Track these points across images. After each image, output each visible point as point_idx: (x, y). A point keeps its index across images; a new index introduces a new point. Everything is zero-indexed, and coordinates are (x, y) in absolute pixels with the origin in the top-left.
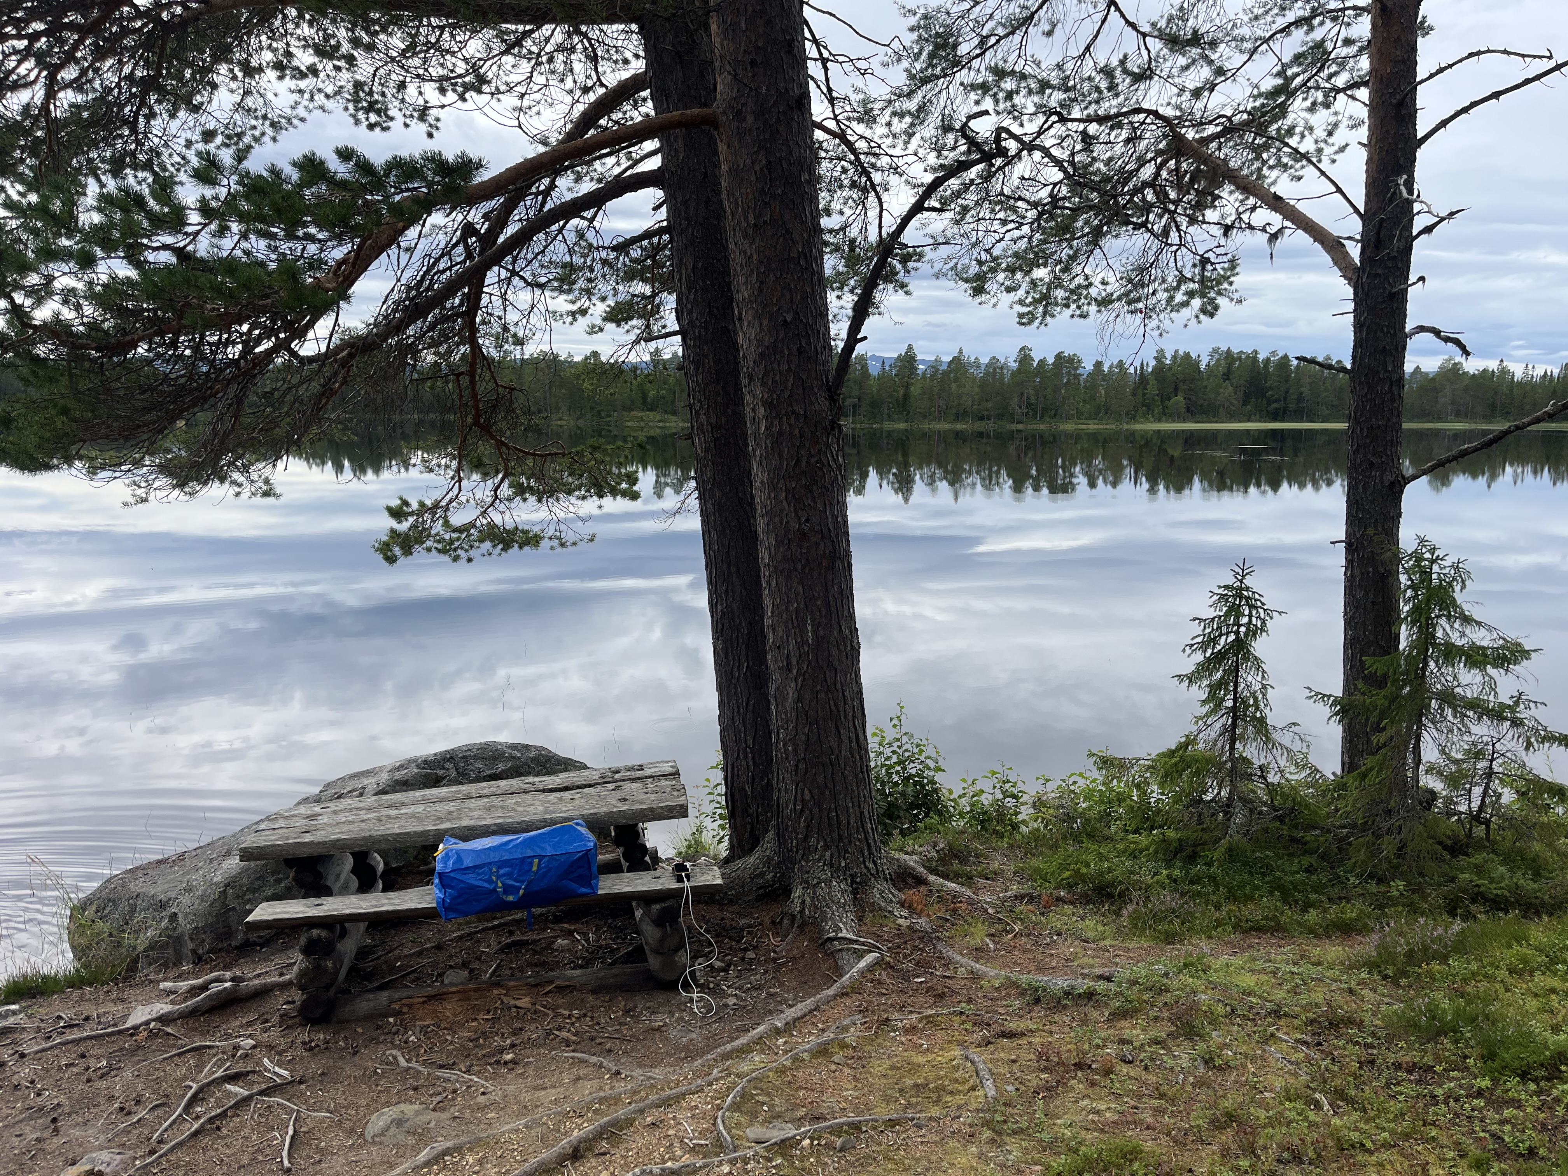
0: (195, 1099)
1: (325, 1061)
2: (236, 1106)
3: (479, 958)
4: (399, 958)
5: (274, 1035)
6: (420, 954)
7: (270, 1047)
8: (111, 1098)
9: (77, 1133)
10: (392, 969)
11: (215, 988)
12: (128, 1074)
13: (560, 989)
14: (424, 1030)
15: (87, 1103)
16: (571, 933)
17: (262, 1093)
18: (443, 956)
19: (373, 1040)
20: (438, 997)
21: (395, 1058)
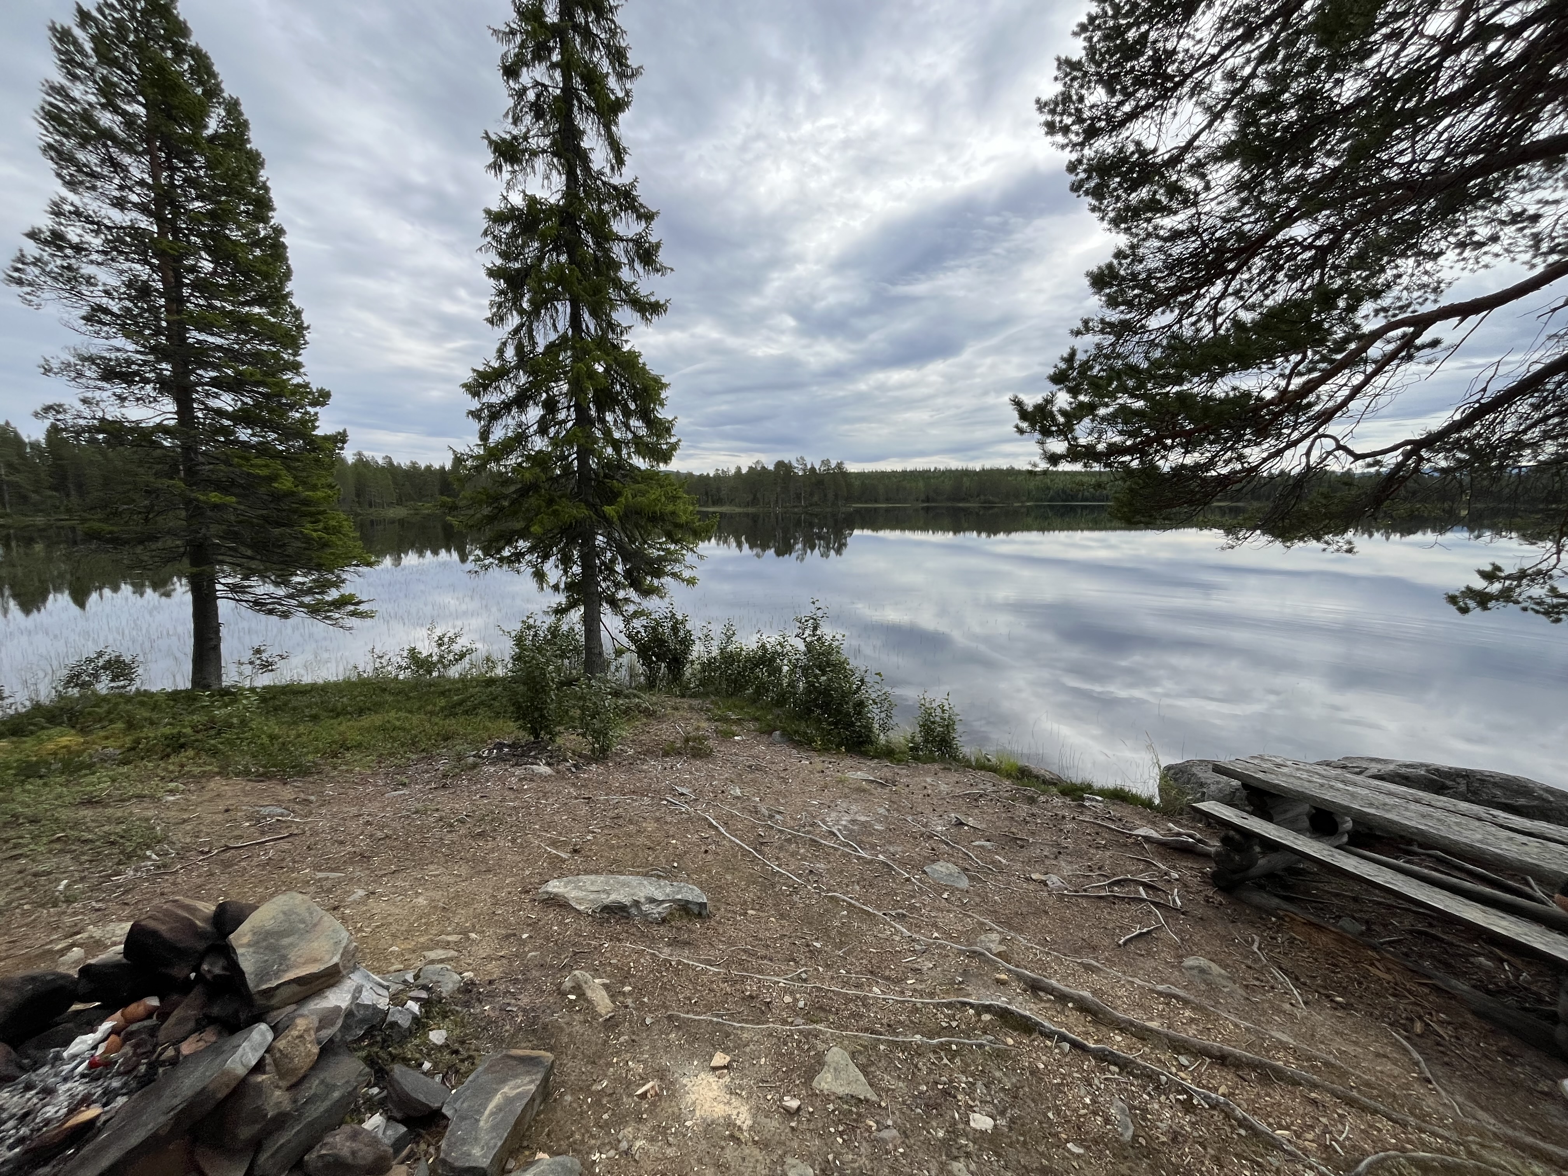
0: (1117, 883)
1: (1210, 913)
2: (1133, 899)
3: (1385, 926)
4: (1317, 889)
5: (1194, 882)
6: (1337, 895)
7: (1185, 885)
8: (1091, 859)
9: (1063, 864)
10: (1307, 893)
11: (1184, 838)
12: (1108, 853)
13: (1436, 989)
14: (1292, 941)
15: (1079, 854)
16: (1502, 961)
17: (1153, 903)
18: (1353, 906)
19: (1252, 923)
20: (1319, 928)
21: (1253, 941)
